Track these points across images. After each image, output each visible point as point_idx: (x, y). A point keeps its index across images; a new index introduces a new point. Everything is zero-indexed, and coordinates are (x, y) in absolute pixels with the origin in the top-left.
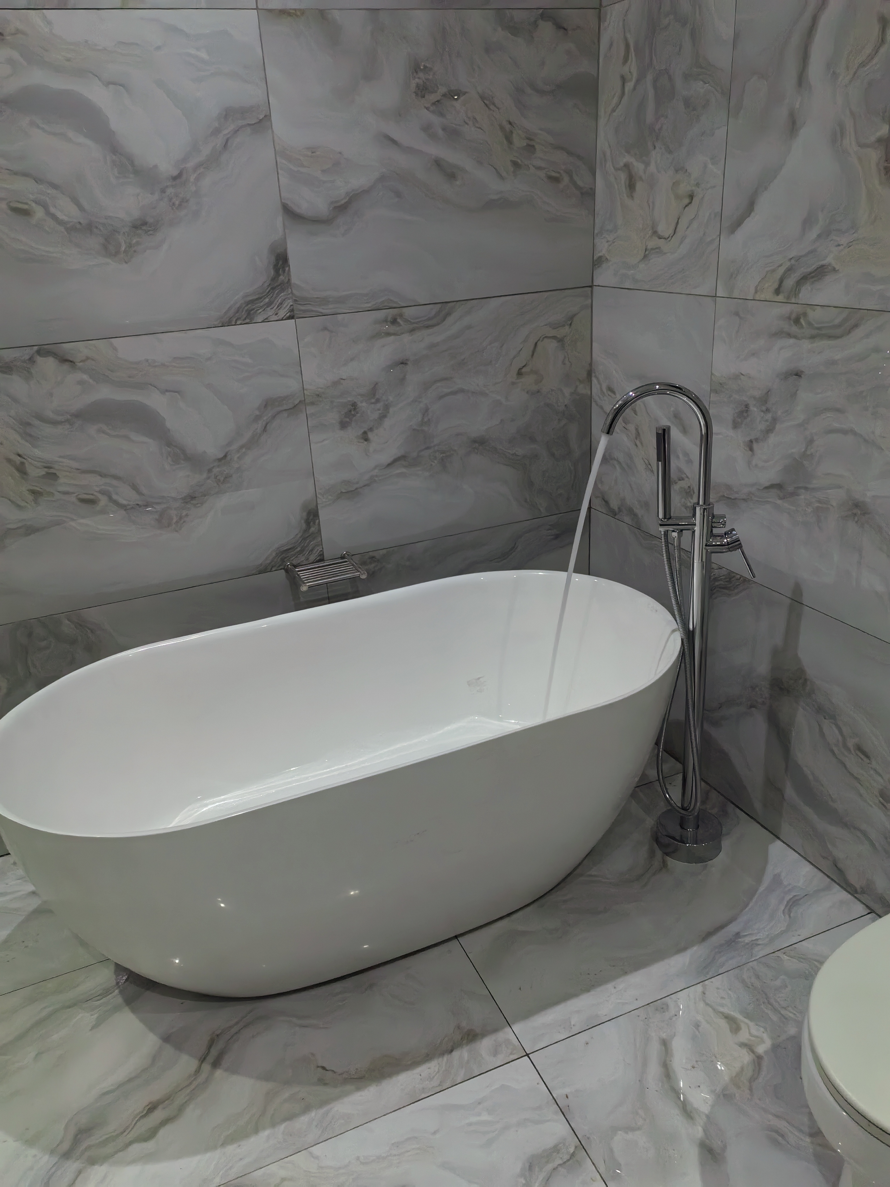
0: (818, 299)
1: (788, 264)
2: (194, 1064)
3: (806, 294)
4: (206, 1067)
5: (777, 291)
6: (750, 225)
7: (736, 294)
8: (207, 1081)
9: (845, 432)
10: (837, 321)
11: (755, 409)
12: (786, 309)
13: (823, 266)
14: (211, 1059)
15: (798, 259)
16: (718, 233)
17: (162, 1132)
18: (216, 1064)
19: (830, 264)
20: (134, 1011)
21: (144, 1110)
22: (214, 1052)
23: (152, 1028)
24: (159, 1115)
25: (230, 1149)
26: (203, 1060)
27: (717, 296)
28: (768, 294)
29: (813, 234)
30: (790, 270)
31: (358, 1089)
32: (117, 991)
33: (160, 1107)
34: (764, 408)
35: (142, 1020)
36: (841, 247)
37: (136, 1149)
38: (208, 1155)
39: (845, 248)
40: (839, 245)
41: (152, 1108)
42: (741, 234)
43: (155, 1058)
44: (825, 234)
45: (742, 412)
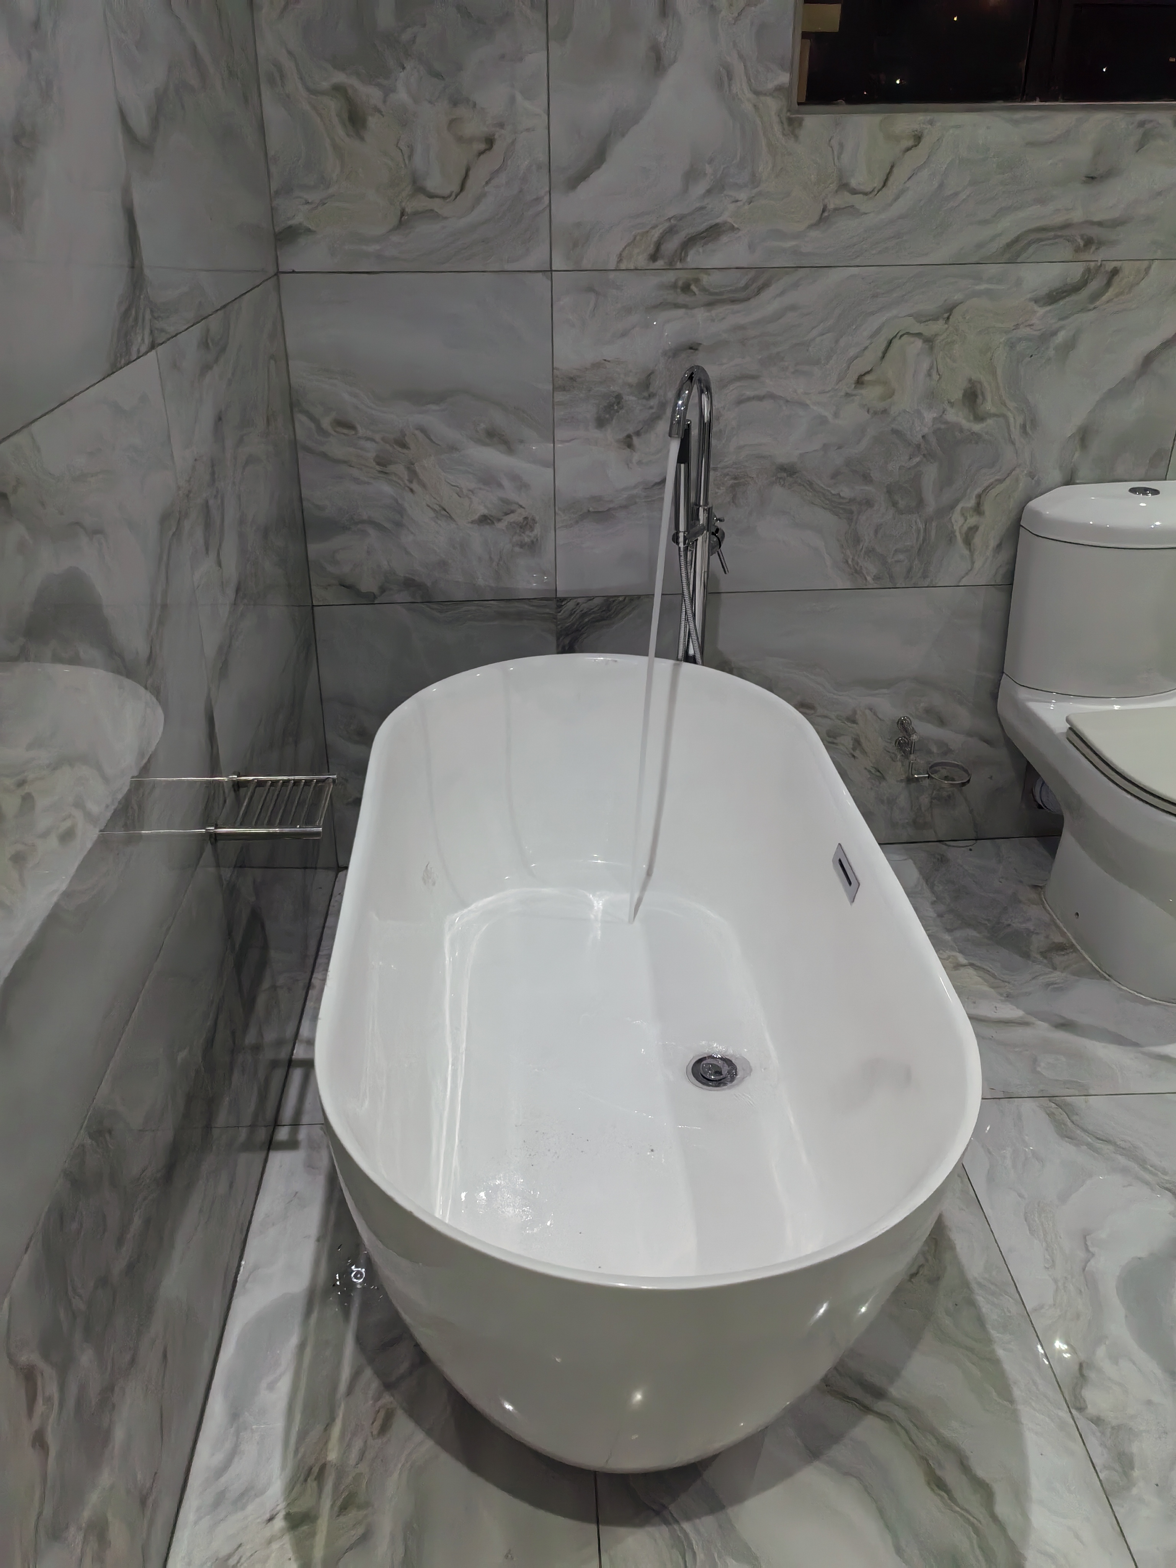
0: (716, 260)
1: (667, 225)
2: (870, 1421)
3: (696, 258)
4: (881, 1406)
5: (654, 257)
6: (601, 178)
7: (586, 264)
8: (907, 1408)
9: (760, 398)
10: (742, 283)
11: (634, 398)
12: (670, 277)
13: (717, 225)
14: (868, 1400)
15: (681, 218)
16: (548, 189)
17: (980, 1473)
18: (879, 1394)
19: (725, 223)
20: (739, 1498)
21: (939, 1495)
22: (857, 1393)
23: (787, 1473)
24: (951, 1475)
25: (1017, 1393)
26: (867, 1409)
27: (553, 269)
28: (641, 260)
29: (700, 188)
30: (671, 231)
31: (952, 1248)
32: (686, 1526)
33: (939, 1472)
34: (646, 394)
35: (763, 1487)
36: (739, 204)
37: (1002, 1509)
38: (1025, 1420)
39: (744, 204)
40: (737, 201)
41: (938, 1484)
42: (585, 190)
43: (845, 1472)
44: (718, 188)
45: (610, 406)
